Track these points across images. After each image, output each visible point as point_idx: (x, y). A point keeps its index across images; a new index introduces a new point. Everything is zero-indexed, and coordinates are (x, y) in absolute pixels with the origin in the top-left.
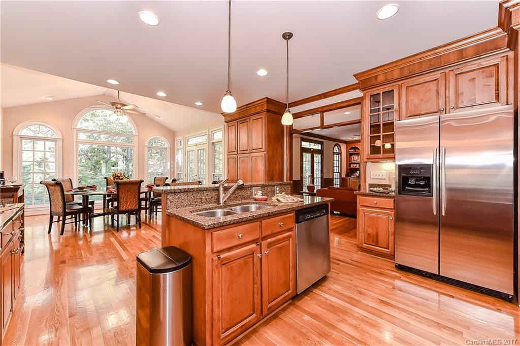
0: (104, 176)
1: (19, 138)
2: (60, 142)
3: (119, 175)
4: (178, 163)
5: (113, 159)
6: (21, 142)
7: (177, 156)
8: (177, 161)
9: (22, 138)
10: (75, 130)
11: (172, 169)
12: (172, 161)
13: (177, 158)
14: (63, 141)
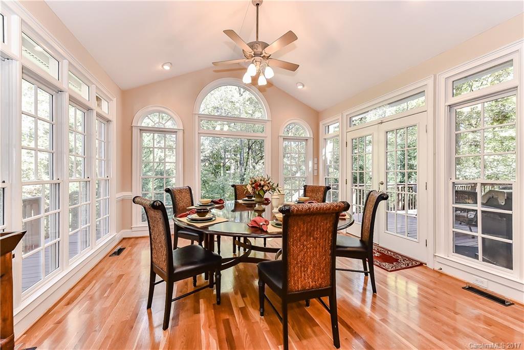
0: (231, 184)
1: (139, 131)
2: (180, 134)
3: (262, 183)
4: (325, 161)
5: (228, 164)
6: (141, 136)
7: (324, 150)
8: (324, 158)
9: (142, 130)
10: (197, 117)
11: (316, 171)
12: (316, 159)
13: (324, 154)
14: (184, 132)
